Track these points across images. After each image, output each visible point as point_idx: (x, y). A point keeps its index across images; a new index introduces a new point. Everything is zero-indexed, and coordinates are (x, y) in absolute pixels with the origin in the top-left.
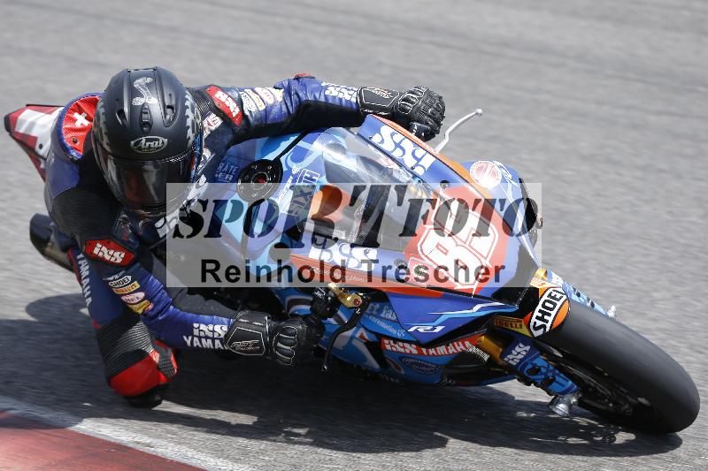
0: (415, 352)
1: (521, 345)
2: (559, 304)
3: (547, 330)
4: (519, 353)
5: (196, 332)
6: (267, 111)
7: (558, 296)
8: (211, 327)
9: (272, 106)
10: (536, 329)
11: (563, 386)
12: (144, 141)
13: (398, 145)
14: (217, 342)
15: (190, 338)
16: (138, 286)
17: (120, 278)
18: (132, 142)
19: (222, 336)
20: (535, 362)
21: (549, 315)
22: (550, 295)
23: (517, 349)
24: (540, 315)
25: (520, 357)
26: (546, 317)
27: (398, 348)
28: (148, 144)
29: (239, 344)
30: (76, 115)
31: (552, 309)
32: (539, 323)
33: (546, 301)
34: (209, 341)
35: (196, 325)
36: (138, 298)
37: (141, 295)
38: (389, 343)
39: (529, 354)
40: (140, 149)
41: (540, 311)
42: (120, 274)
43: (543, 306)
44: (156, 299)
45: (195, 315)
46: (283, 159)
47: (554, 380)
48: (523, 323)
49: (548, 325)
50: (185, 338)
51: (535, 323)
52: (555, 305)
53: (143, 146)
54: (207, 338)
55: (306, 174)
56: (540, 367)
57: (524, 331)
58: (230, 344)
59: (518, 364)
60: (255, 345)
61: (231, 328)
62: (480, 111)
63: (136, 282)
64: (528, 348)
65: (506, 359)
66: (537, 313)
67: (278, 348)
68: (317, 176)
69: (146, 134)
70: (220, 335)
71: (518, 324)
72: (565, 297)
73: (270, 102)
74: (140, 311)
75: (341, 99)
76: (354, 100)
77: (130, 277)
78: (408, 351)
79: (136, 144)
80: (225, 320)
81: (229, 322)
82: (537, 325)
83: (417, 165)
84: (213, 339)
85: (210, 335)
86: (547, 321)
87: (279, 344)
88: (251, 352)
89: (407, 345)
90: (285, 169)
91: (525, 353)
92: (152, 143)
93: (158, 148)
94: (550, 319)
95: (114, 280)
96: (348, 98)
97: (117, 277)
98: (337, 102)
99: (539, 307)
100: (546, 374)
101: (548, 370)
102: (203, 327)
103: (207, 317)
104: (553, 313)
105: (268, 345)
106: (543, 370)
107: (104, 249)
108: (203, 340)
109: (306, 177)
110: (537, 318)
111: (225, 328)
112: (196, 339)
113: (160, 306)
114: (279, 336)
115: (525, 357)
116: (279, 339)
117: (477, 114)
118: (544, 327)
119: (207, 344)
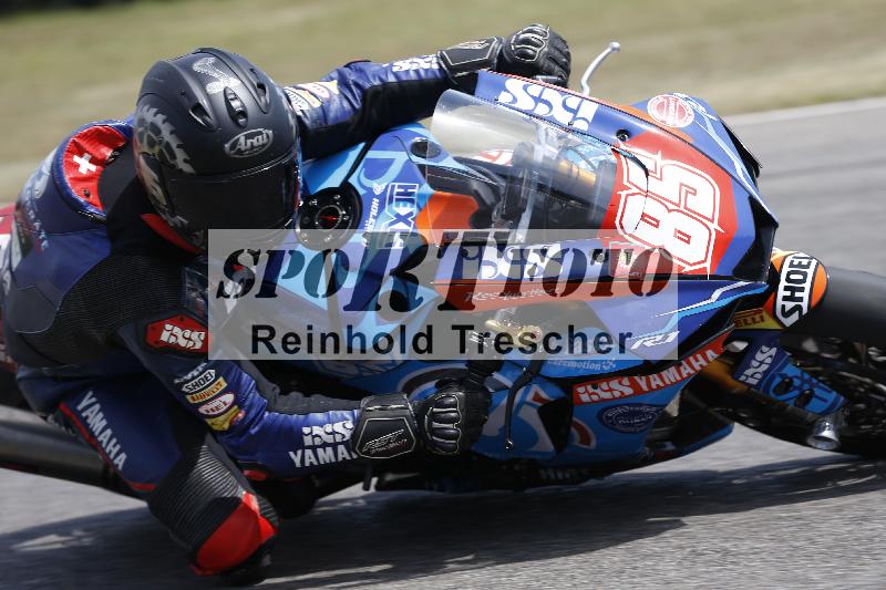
0: (629, 391)
1: (765, 349)
2: (810, 272)
3: (805, 311)
4: (761, 363)
5: (308, 441)
6: (324, 109)
7: (805, 262)
8: (329, 428)
9: (329, 101)
10: (786, 314)
11: (825, 401)
12: (242, 139)
13: (538, 100)
14: (341, 448)
15: (299, 452)
16: (225, 385)
17: (201, 374)
18: (227, 146)
19: (348, 436)
20: (784, 372)
21: (802, 290)
22: (791, 265)
23: (759, 356)
24: (788, 293)
25: (764, 367)
26: (797, 294)
27: (602, 393)
28: (249, 141)
29: (376, 444)
30: (76, 159)
31: (804, 281)
32: (789, 305)
33: (789, 274)
34: (329, 450)
35: (306, 430)
36: (225, 403)
37: (229, 398)
38: (587, 391)
39: (776, 359)
40: (240, 152)
41: (786, 288)
42: (200, 368)
43: (788, 280)
44: (247, 403)
45: (302, 417)
46: (353, 180)
47: (812, 395)
48: (764, 314)
49: (805, 304)
50: (292, 454)
51: (783, 306)
52: (805, 275)
53: (243, 148)
54: (324, 445)
55: (396, 190)
56: (791, 380)
57: (770, 324)
58: (361, 448)
59: (761, 381)
60: (399, 438)
61: (357, 422)
62: (616, 45)
63: (221, 379)
64: (773, 351)
65: (743, 378)
66: (781, 293)
67: (434, 431)
68: (414, 187)
69: (242, 128)
70: (344, 436)
71: (757, 317)
72: (814, 262)
73: (326, 95)
74: (226, 426)
75: (417, 71)
76: (436, 67)
77: (212, 372)
78: (617, 394)
79: (233, 146)
80: (346, 414)
81: (353, 414)
82: (787, 309)
83: (575, 118)
84: (334, 446)
85: (329, 439)
86: (801, 299)
87: (436, 425)
88: (395, 450)
89: (614, 384)
90: (362, 192)
91: (769, 361)
92: (254, 141)
93: (264, 145)
94: (805, 295)
95: (193, 378)
96: (427, 66)
97: (195, 373)
98: (413, 76)
99: (783, 283)
100: (800, 388)
101: (804, 381)
102: (317, 430)
103: (320, 416)
104: (807, 285)
105: (419, 432)
106: (797, 382)
107: (177, 330)
108: (320, 451)
109: (398, 194)
110: (785, 298)
111: (350, 425)
112: (309, 452)
113: (253, 413)
114: (433, 413)
115: (772, 366)
116: (434, 417)
117: (614, 49)
118: (799, 308)
119: (326, 456)
